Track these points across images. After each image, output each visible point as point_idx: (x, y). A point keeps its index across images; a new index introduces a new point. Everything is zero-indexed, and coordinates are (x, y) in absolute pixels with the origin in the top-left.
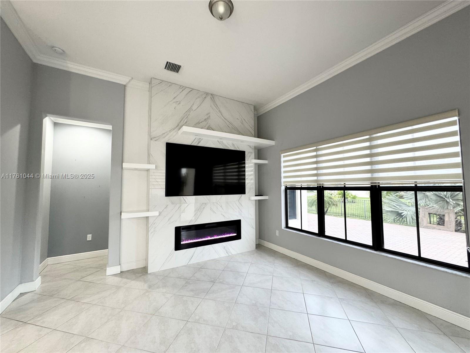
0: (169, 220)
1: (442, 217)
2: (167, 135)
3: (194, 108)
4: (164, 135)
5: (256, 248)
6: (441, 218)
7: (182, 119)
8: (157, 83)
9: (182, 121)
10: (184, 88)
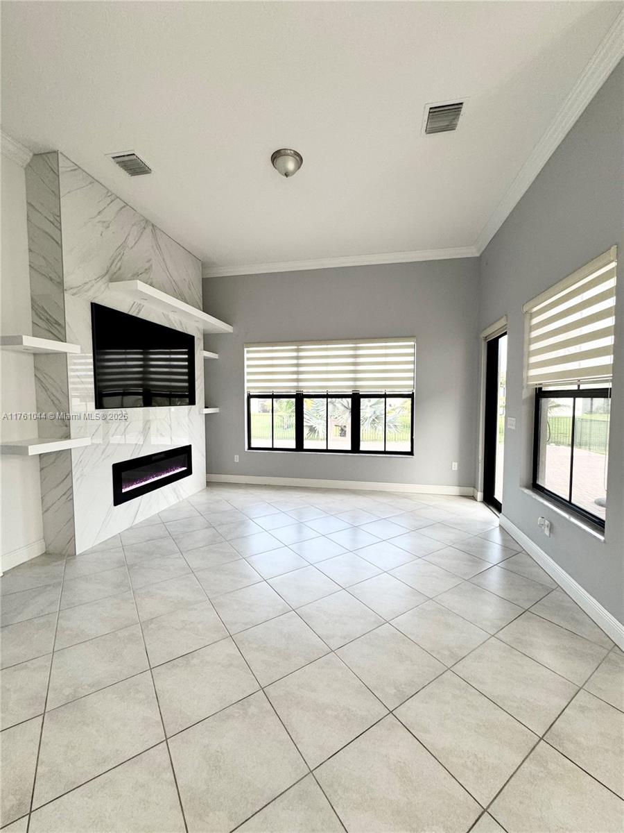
0: (103, 453)
1: (343, 428)
2: (92, 286)
3: (131, 242)
4: (87, 287)
5: (207, 485)
6: (342, 430)
7: (114, 261)
8: (69, 169)
9: (114, 264)
10: (113, 197)
